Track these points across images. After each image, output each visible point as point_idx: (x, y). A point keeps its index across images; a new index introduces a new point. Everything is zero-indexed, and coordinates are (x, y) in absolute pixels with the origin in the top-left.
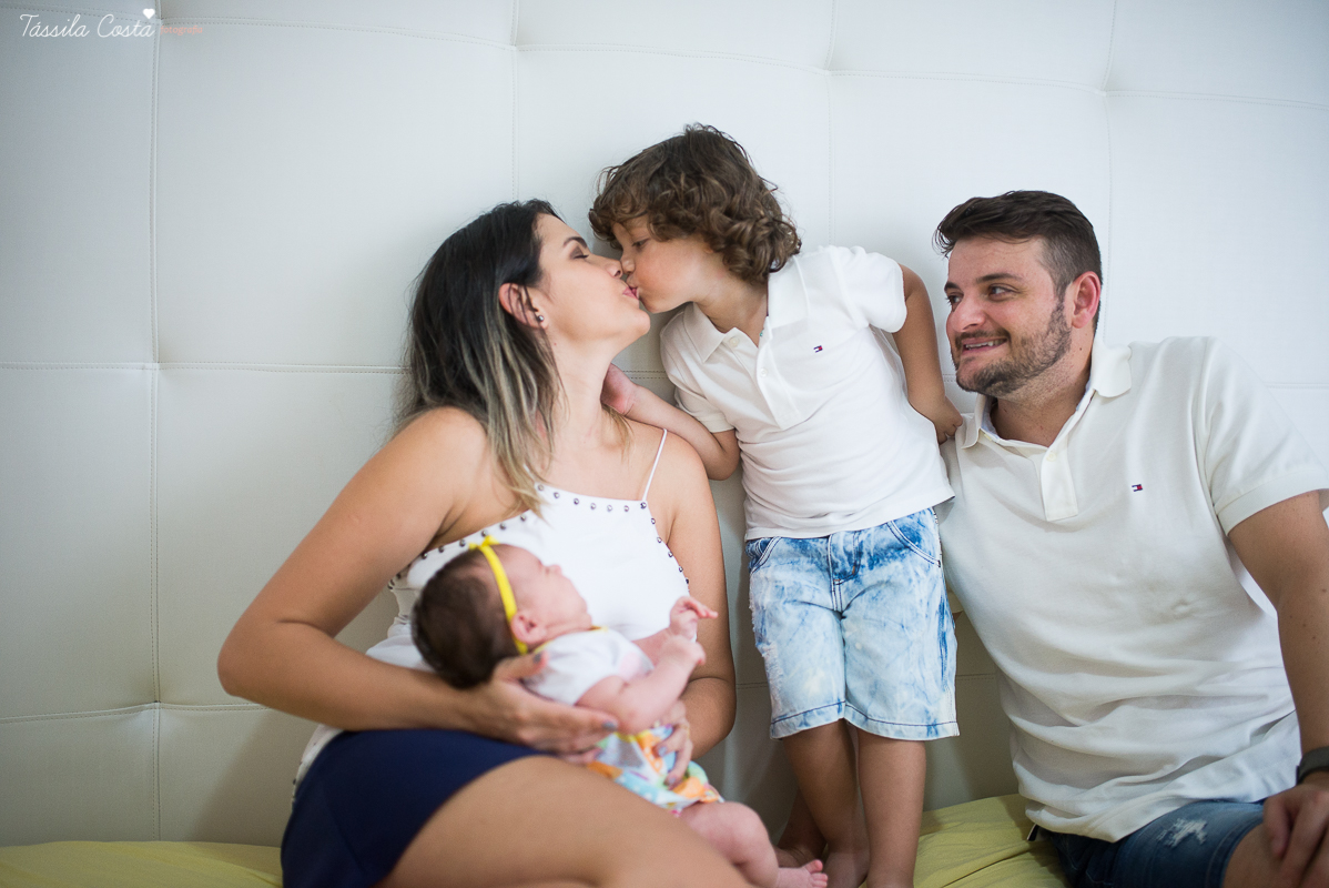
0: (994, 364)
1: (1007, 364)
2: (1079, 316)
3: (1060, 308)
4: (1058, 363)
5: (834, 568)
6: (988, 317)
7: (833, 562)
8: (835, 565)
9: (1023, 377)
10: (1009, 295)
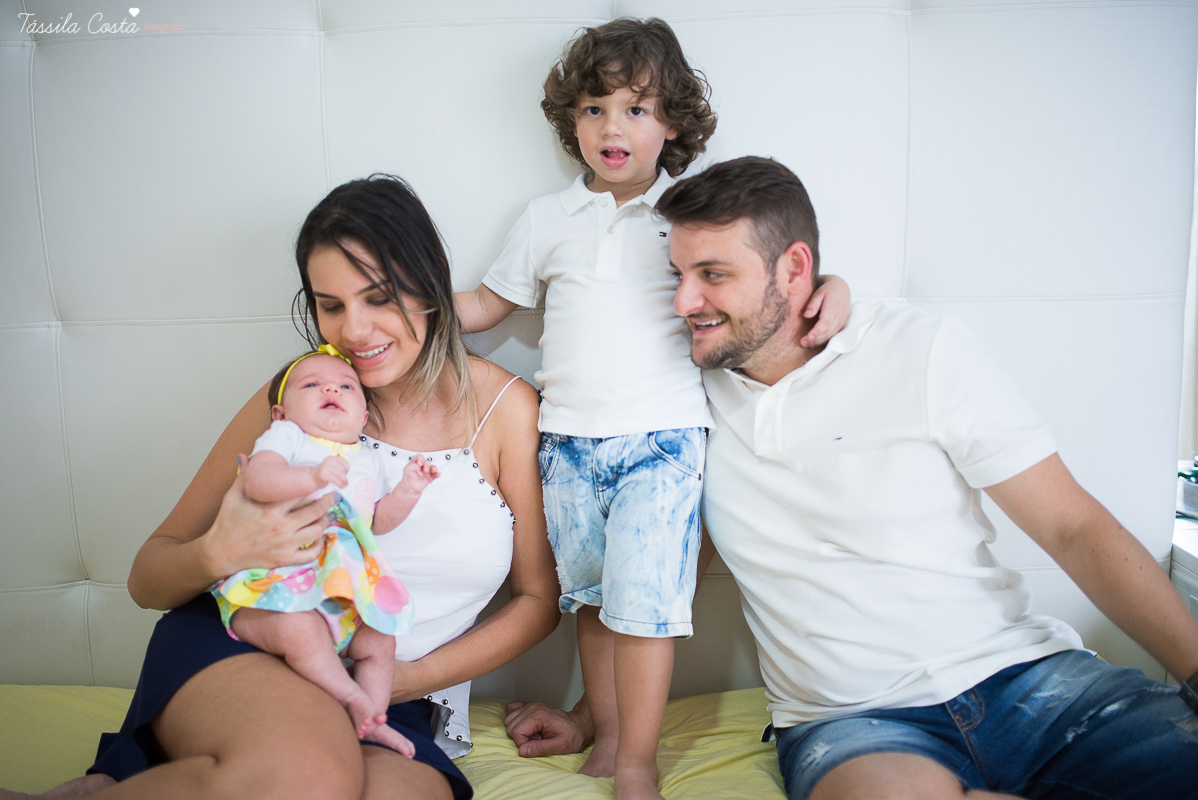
0: (720, 345)
1: (731, 343)
2: (793, 284)
3: (773, 283)
4: (780, 330)
5: (597, 478)
6: (706, 300)
7: (597, 474)
8: (598, 476)
9: (748, 351)
10: (721, 279)
